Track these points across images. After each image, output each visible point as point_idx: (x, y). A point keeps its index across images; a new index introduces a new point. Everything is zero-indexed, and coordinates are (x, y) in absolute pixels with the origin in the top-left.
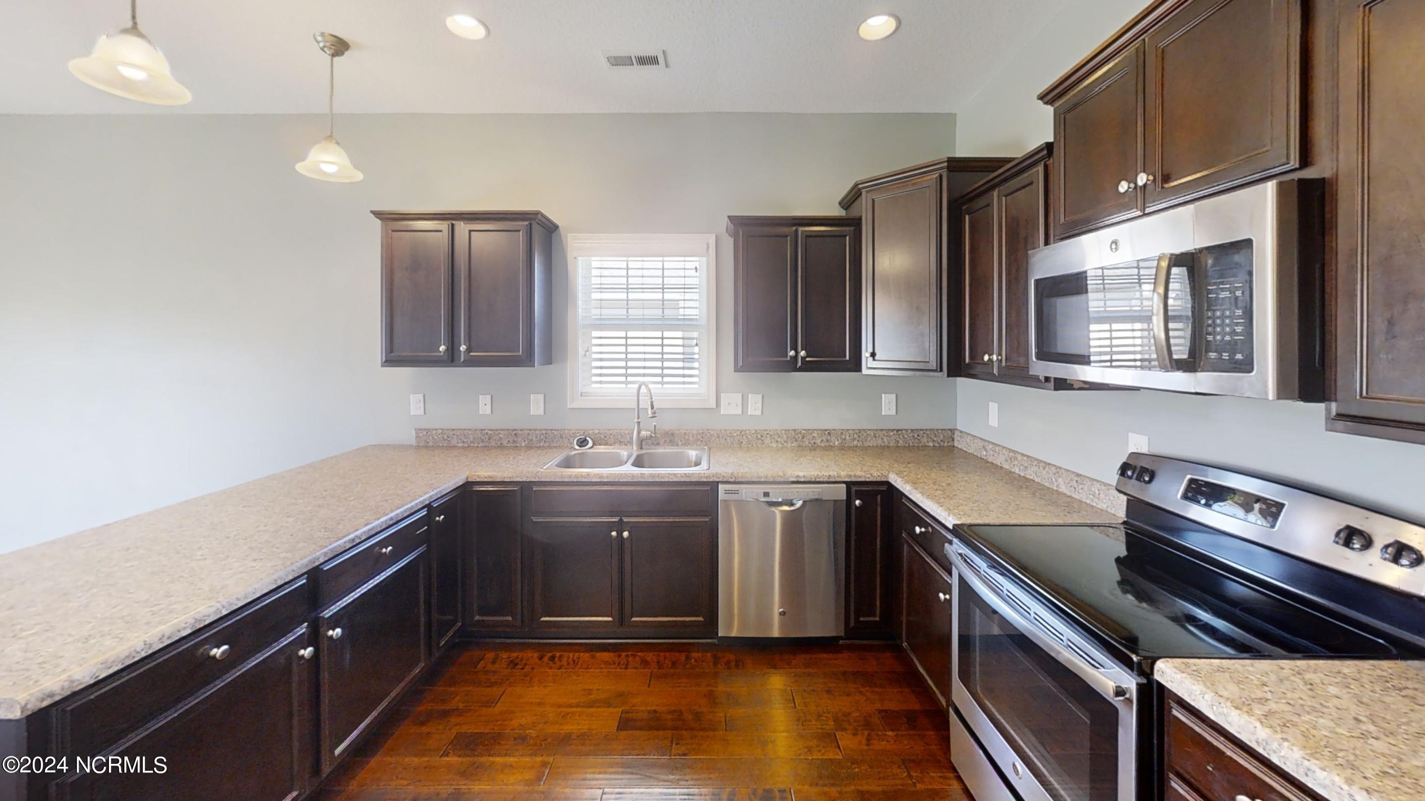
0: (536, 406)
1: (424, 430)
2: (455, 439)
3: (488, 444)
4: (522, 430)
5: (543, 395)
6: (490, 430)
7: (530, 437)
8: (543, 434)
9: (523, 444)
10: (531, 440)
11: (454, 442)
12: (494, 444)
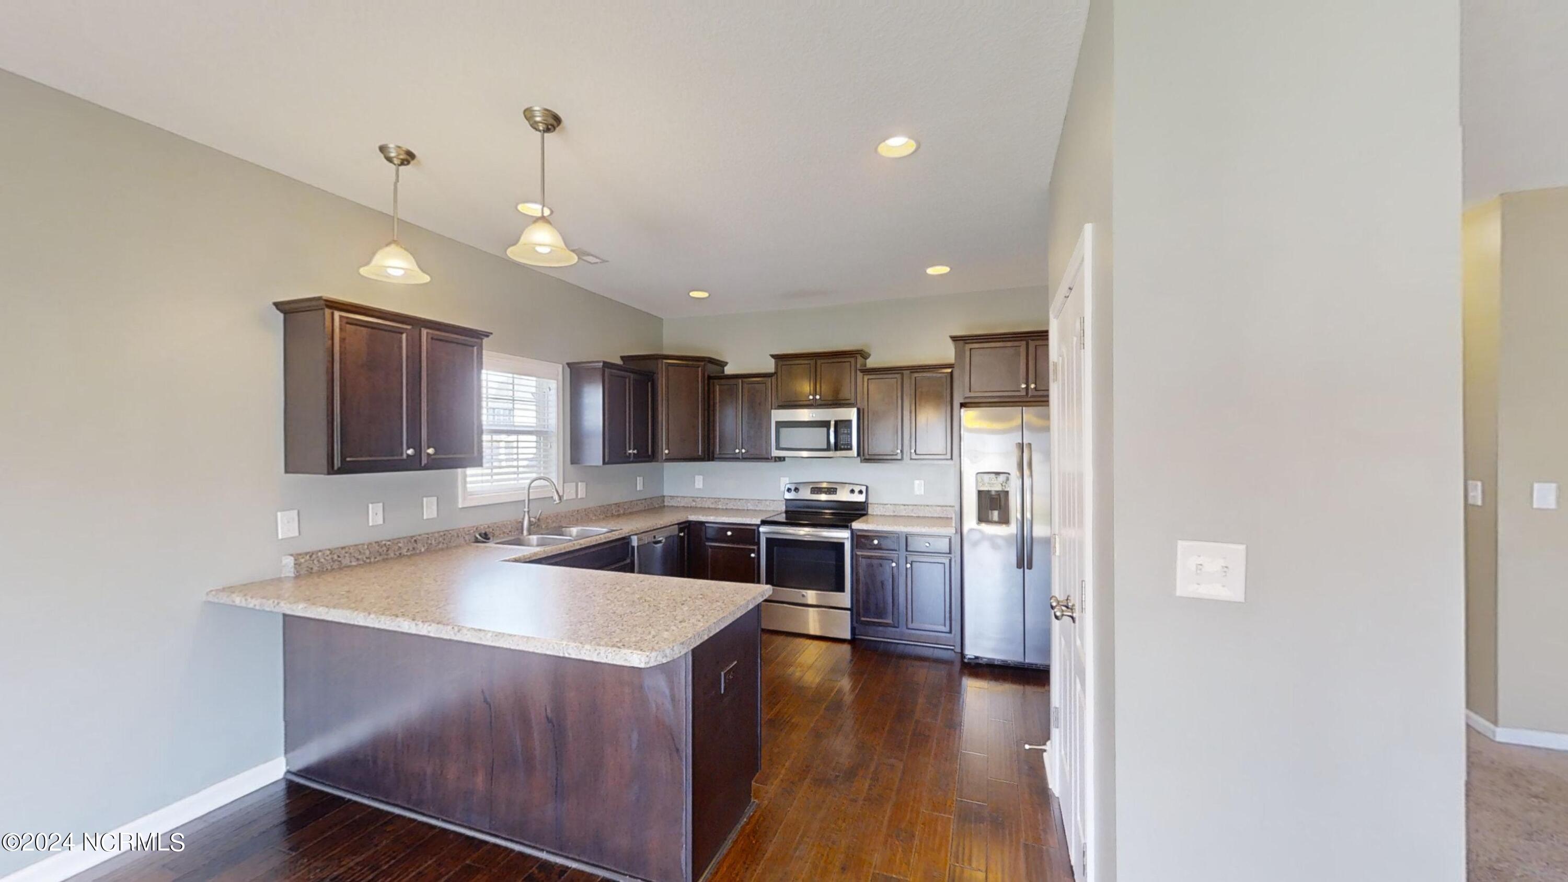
0: (430, 510)
1: (306, 554)
2: (347, 558)
3: (386, 557)
4: (419, 535)
5: (436, 498)
6: (389, 541)
7: (430, 542)
8: (441, 536)
9: (423, 550)
10: (431, 544)
11: (346, 561)
12: (392, 555)
